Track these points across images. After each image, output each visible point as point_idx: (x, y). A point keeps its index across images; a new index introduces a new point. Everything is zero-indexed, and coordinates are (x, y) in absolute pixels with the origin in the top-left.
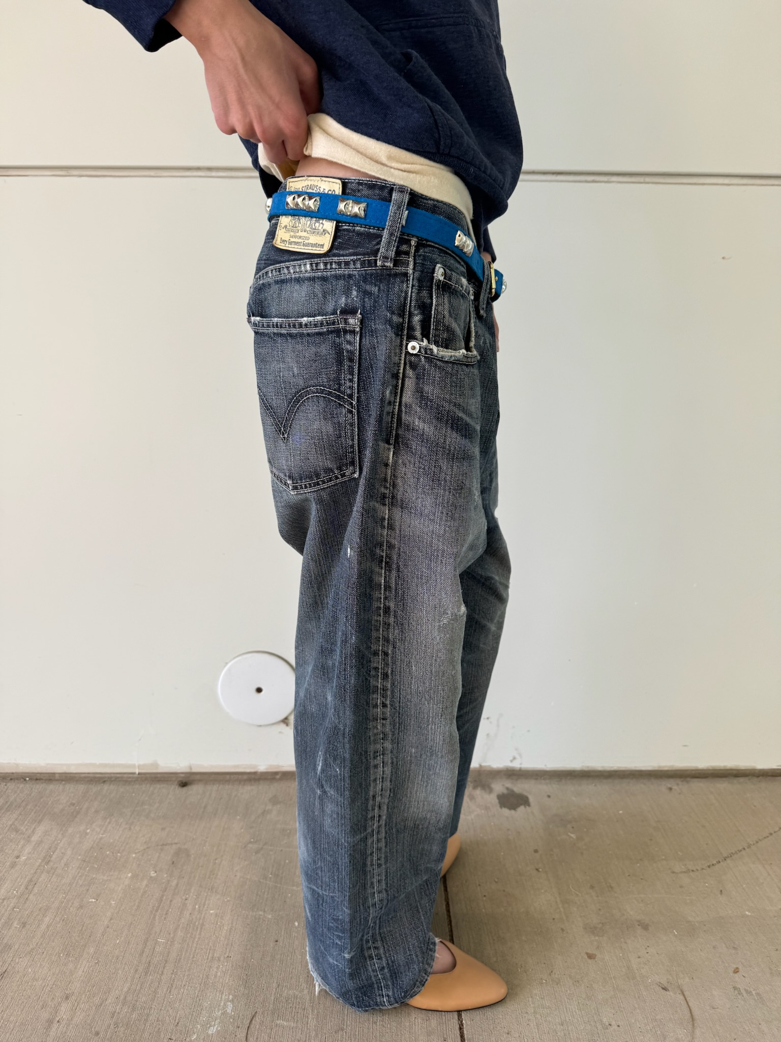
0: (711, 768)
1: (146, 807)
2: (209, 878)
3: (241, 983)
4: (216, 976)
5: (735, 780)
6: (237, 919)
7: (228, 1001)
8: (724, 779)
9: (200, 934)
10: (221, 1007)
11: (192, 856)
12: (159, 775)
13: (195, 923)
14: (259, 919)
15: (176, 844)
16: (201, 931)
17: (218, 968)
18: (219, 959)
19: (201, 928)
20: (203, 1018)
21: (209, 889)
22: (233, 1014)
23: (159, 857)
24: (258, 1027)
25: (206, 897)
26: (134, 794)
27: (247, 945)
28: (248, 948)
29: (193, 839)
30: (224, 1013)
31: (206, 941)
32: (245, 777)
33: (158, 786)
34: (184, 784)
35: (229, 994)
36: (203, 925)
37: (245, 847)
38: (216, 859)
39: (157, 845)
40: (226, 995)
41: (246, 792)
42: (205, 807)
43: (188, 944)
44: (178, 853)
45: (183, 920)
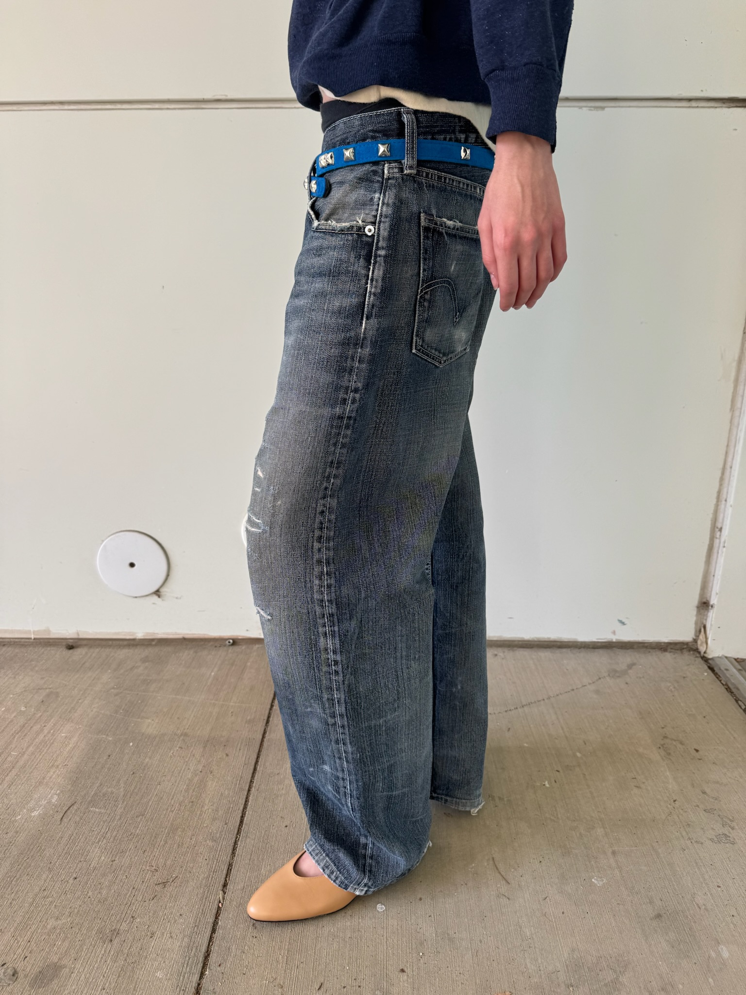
0: (536, 640)
1: (33, 663)
2: (69, 712)
3: (70, 783)
4: (51, 778)
5: (558, 651)
6: (83, 740)
7: (56, 794)
8: (548, 649)
9: (48, 750)
10: (48, 799)
11: (61, 697)
12: (51, 641)
13: (46, 742)
14: (101, 740)
15: (50, 688)
16: (49, 748)
17: (54, 773)
18: (58, 766)
19: (51, 745)
20: (31, 805)
21: (66, 720)
22: (56, 803)
23: (32, 697)
24: (73, 812)
25: (62, 725)
26: (26, 654)
27: (84, 758)
28: (84, 759)
29: (66, 685)
30: (49, 802)
31: (51, 754)
32: (125, 643)
33: (49, 649)
34: (71, 647)
35: (58, 790)
36: (53, 743)
37: (108, 691)
38: (80, 700)
39: (34, 689)
40: (55, 790)
41: (122, 653)
42: (84, 663)
43: (35, 756)
44: (48, 695)
45: (37, 740)
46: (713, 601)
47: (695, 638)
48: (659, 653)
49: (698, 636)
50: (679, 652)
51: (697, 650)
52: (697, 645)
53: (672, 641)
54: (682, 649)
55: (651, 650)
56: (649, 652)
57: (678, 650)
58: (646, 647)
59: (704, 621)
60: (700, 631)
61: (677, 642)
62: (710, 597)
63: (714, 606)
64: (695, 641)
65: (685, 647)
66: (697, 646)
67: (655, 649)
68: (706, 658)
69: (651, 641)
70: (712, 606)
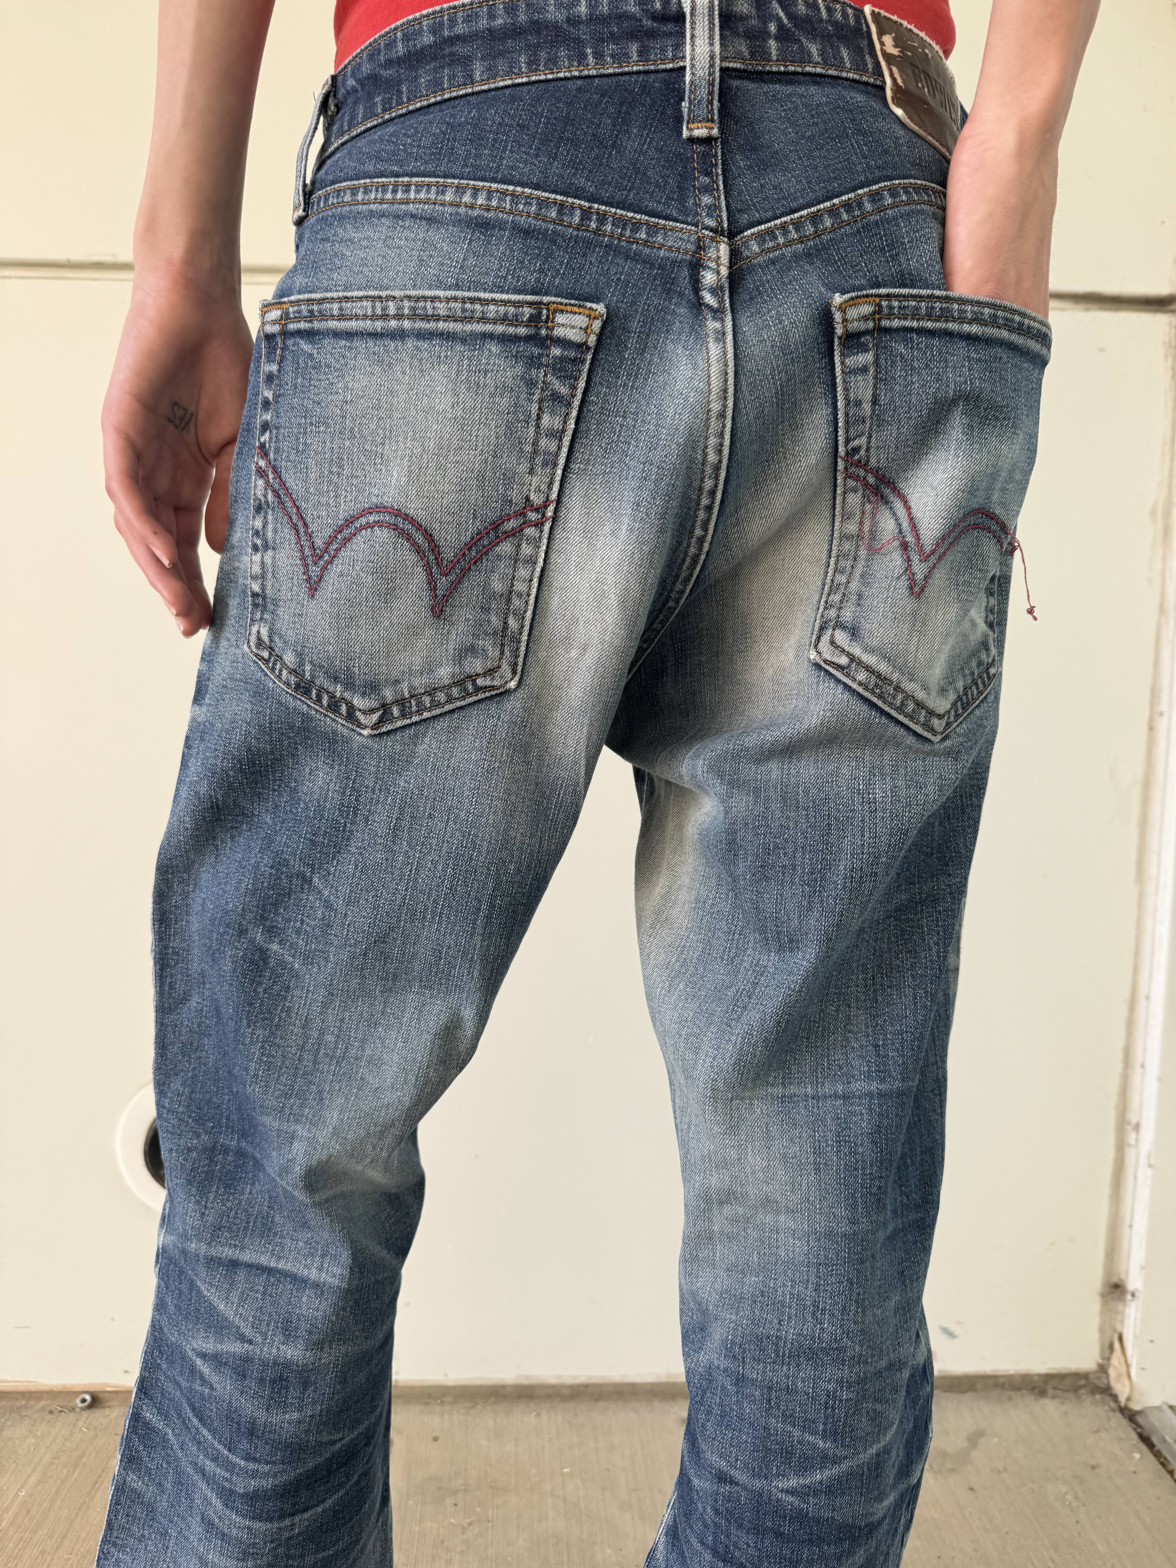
46: (1134, 1282)
47: (1100, 1361)
48: (1030, 1399)
49: (1109, 1359)
50: (1071, 1395)
51: (1107, 1391)
52: (1108, 1378)
53: (1054, 1372)
54: (1076, 1389)
55: (1012, 1393)
56: (1010, 1398)
57: (1068, 1391)
58: (1002, 1386)
59: (1119, 1327)
60: (1111, 1347)
61: (1064, 1371)
62: (1127, 1273)
63: (1137, 1294)
64: (1103, 1369)
65: (1082, 1382)
66: (1109, 1382)
67: (1019, 1389)
68: (1130, 1410)
69: (1012, 1373)
70: (1133, 1295)
